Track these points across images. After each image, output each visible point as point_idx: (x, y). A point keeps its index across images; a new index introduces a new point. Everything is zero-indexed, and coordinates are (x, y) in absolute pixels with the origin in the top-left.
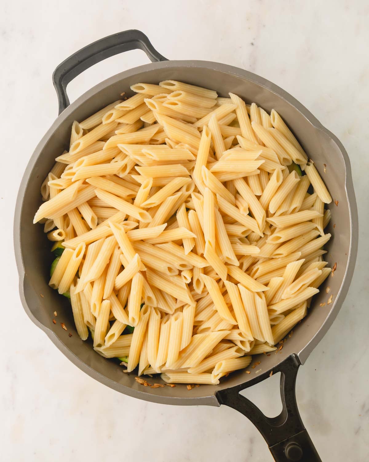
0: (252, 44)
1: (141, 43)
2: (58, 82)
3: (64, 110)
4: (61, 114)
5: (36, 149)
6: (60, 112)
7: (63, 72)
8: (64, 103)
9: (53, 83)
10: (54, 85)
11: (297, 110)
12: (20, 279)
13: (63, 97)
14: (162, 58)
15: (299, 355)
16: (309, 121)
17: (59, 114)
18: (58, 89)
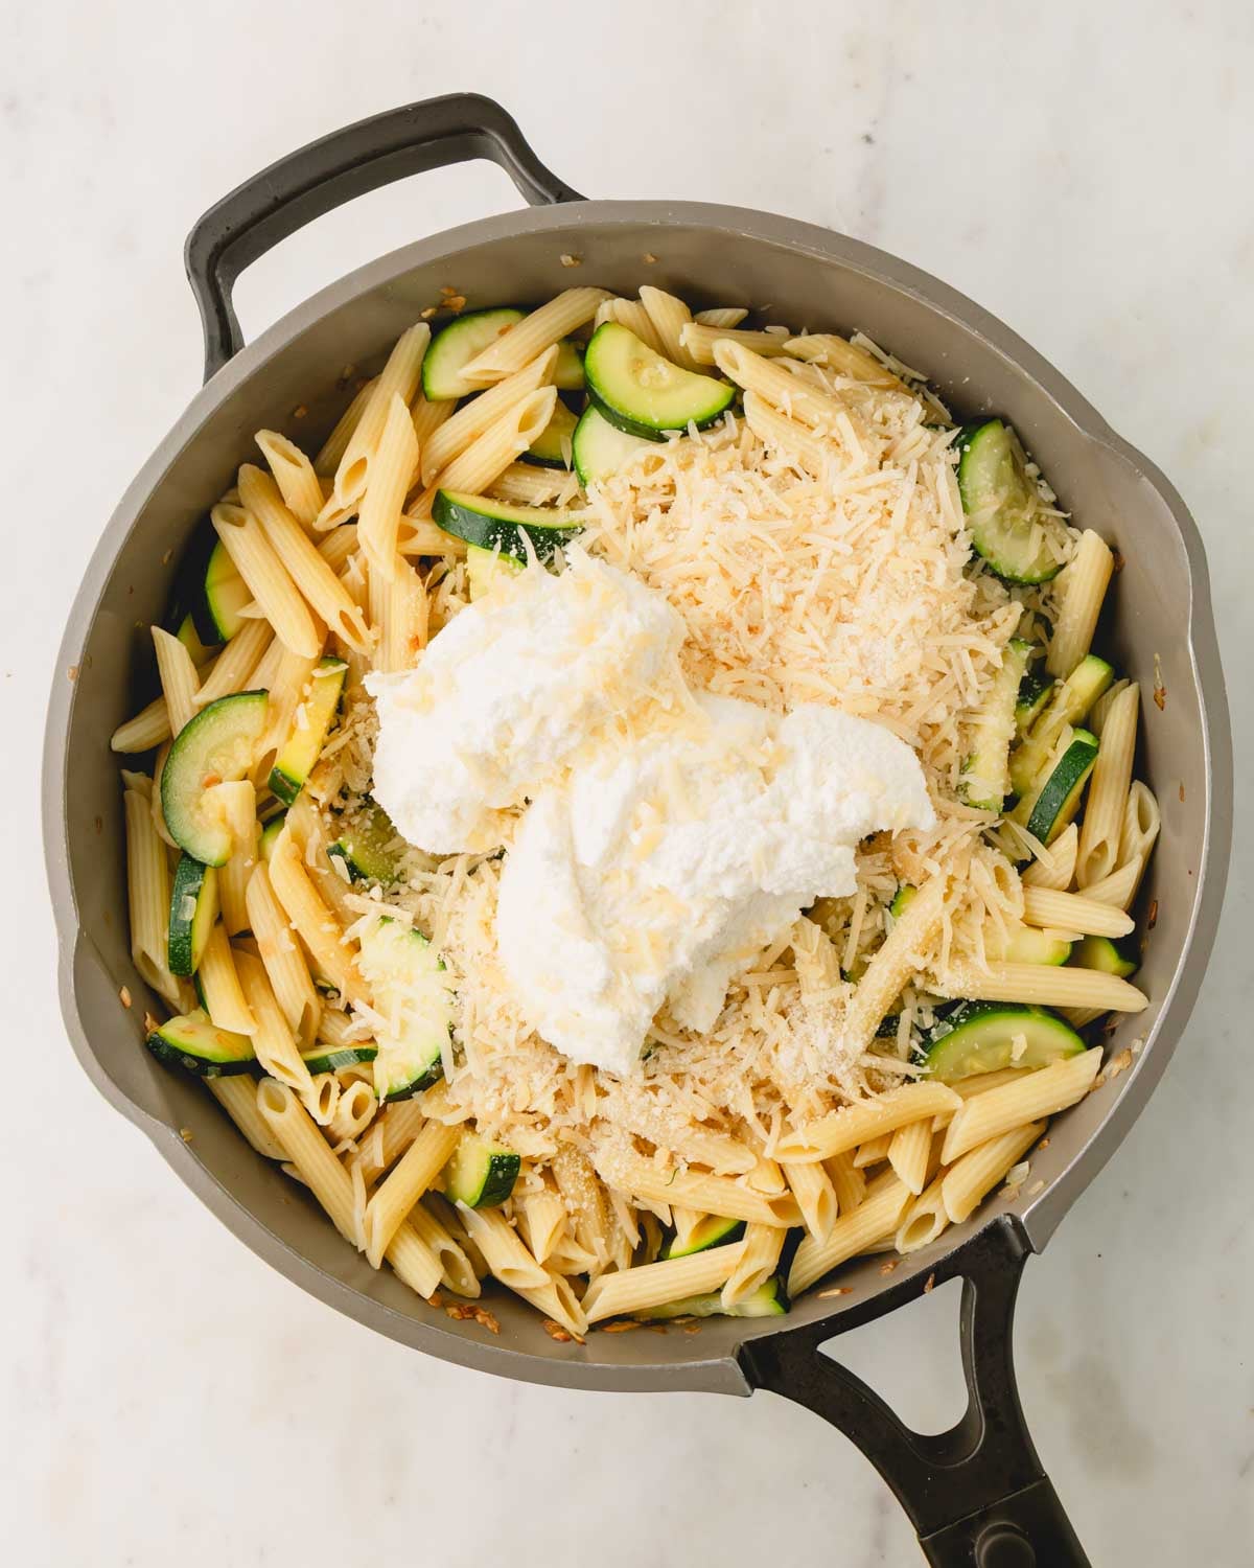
0: (868, 139)
1: (493, 138)
2: (202, 267)
3: (223, 365)
4: (214, 377)
6: (210, 373)
7: (223, 237)
8: (224, 340)
9: (188, 273)
10: (189, 279)
12: (62, 946)
14: (563, 193)
15: (1027, 1220)
16: (1067, 415)
17: (205, 382)
18: (201, 291)
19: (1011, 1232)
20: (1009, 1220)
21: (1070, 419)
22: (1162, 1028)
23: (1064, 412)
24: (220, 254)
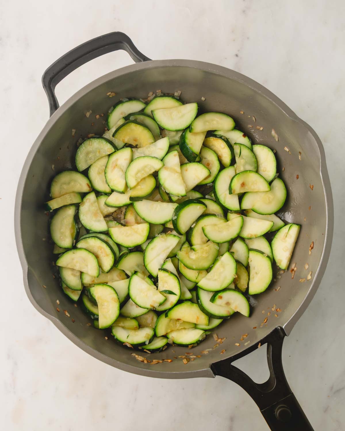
0: (237, 55)
1: (125, 44)
2: (47, 84)
3: (55, 111)
4: (52, 116)
6: (51, 114)
7: (51, 75)
8: (54, 105)
12: (24, 272)
13: (53, 99)
14: (145, 59)
15: (285, 328)
18: (48, 91)
19: (280, 331)
20: (279, 328)
21: (286, 114)
24: (51, 81)
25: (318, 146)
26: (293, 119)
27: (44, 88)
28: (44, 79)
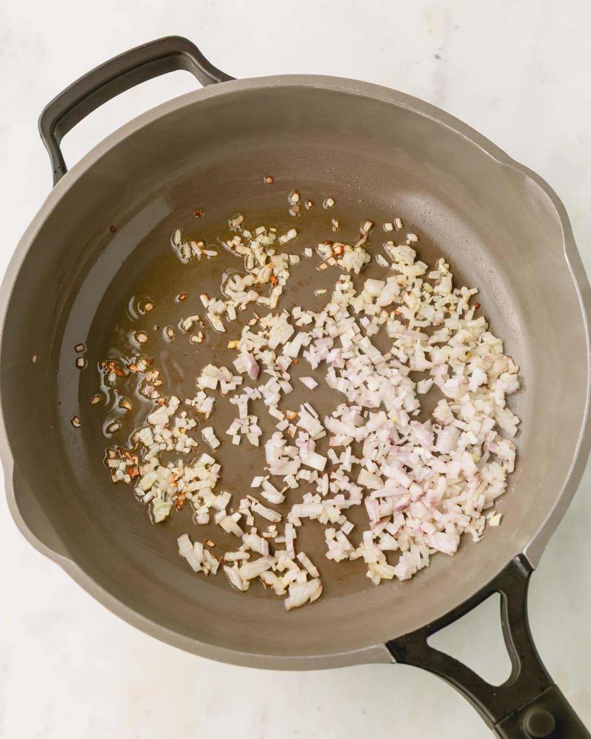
0: (438, 57)
1: (187, 56)
2: (48, 130)
3: (62, 176)
4: (57, 184)
5: (17, 246)
6: (56, 181)
9: (40, 134)
10: (41, 137)
11: (466, 137)
12: (6, 473)
13: (59, 157)
14: (225, 78)
15: (527, 553)
16: (488, 153)
17: (54, 185)
18: (48, 143)
19: (520, 565)
20: (518, 559)
21: (490, 156)
22: (581, 446)
23: (486, 152)
24: (56, 124)
25: (555, 208)
26: (503, 164)
27: (43, 137)
28: (42, 120)
